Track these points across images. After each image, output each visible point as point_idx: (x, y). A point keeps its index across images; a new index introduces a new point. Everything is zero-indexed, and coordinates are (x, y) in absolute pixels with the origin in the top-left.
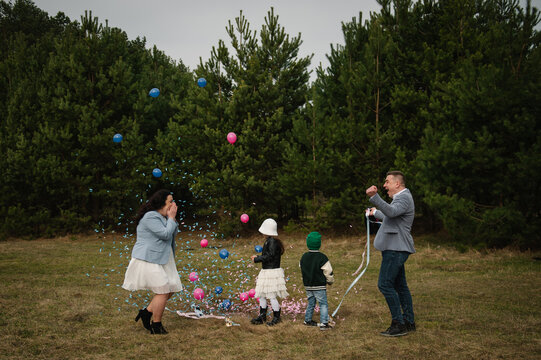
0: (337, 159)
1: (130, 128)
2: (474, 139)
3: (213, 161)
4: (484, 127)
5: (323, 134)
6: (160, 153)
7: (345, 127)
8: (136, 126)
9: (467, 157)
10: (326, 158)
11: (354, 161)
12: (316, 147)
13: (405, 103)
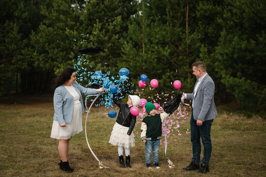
0: (159, 52)
1: (12, 29)
2: (256, 40)
3: (72, 53)
4: (263, 32)
5: (150, 35)
6: (33, 47)
7: (165, 30)
8: (16, 28)
9: (251, 51)
10: (152, 52)
11: (171, 54)
12: (145, 44)
13: (207, 14)
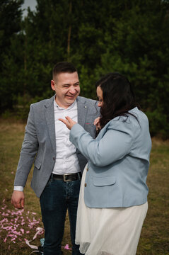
4: (146, 56)
10: (34, 69)
13: (88, 36)
